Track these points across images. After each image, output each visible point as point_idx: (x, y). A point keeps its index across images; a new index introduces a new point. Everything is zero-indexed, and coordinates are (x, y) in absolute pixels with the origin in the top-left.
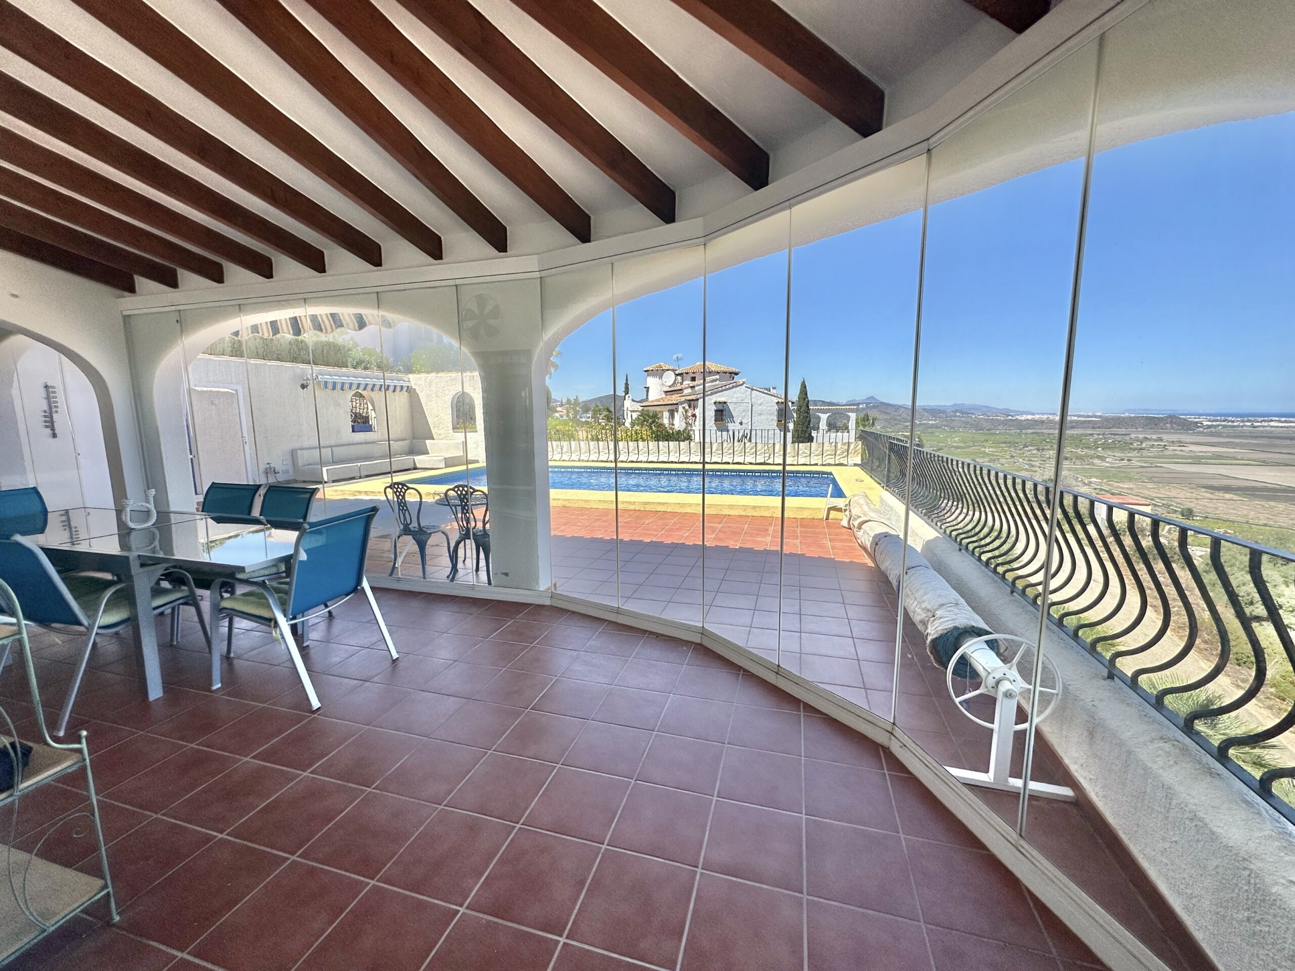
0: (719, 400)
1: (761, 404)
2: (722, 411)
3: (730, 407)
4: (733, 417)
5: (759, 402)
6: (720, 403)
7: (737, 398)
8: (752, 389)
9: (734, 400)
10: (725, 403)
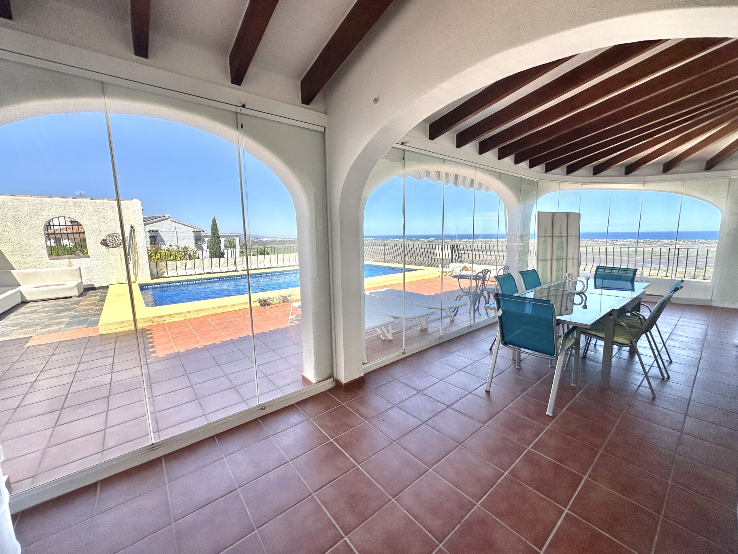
0: (152, 229)
1: (183, 233)
2: (154, 237)
3: (161, 234)
4: (164, 241)
5: (181, 231)
6: (153, 231)
7: (166, 228)
8: (176, 222)
9: (163, 229)
10: (157, 231)
